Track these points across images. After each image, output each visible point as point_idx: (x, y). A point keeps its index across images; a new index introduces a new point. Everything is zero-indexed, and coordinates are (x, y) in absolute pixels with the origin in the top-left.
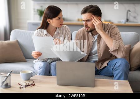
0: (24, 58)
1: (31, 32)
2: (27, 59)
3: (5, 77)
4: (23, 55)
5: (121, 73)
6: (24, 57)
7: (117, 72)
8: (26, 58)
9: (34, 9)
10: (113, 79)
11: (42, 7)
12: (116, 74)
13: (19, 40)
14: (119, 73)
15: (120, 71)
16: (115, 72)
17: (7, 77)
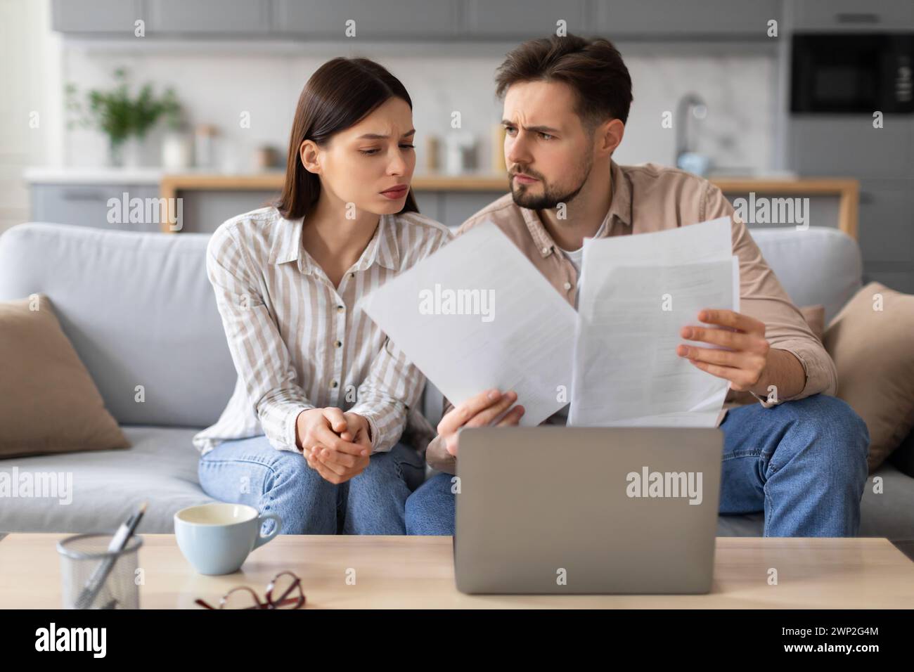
0: (112, 422)
1: (140, 241)
2: (129, 432)
3: (96, 557)
4: (100, 401)
5: (818, 493)
6: (106, 414)
7: (791, 487)
8: (123, 423)
9: (70, 90)
10: (760, 534)
11: (120, 73)
12: (783, 503)
13: (60, 297)
14: (806, 492)
15: (814, 481)
16: (778, 488)
17: (114, 557)
